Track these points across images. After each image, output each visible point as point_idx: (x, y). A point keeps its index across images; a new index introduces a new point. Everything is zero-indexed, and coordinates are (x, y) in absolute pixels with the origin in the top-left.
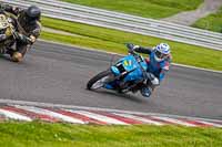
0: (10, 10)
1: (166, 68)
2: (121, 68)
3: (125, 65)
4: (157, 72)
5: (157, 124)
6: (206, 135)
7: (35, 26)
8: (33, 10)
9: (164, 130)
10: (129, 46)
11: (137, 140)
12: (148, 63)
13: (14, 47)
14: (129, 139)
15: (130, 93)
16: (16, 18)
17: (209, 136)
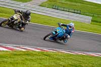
0: (19, 12)
1: (73, 32)
2: (56, 32)
3: (58, 31)
4: (69, 33)
5: (23, 50)
6: (45, 55)
7: (29, 18)
8: (28, 12)
9: (26, 53)
10: (59, 24)
11: (14, 58)
12: (66, 30)
13: (21, 26)
14: (10, 57)
15: (59, 41)
16: (21, 15)
17: (47, 55)
